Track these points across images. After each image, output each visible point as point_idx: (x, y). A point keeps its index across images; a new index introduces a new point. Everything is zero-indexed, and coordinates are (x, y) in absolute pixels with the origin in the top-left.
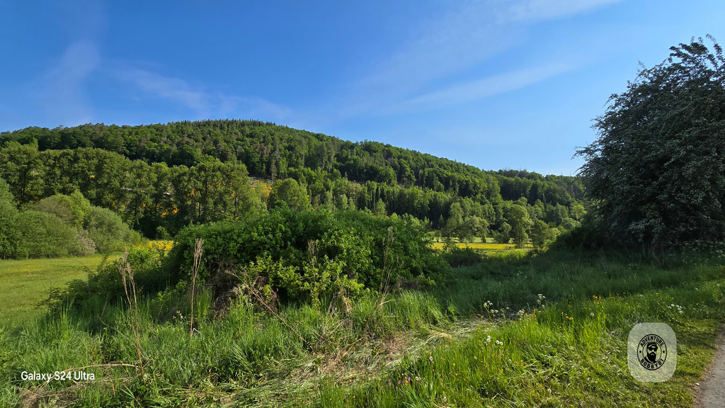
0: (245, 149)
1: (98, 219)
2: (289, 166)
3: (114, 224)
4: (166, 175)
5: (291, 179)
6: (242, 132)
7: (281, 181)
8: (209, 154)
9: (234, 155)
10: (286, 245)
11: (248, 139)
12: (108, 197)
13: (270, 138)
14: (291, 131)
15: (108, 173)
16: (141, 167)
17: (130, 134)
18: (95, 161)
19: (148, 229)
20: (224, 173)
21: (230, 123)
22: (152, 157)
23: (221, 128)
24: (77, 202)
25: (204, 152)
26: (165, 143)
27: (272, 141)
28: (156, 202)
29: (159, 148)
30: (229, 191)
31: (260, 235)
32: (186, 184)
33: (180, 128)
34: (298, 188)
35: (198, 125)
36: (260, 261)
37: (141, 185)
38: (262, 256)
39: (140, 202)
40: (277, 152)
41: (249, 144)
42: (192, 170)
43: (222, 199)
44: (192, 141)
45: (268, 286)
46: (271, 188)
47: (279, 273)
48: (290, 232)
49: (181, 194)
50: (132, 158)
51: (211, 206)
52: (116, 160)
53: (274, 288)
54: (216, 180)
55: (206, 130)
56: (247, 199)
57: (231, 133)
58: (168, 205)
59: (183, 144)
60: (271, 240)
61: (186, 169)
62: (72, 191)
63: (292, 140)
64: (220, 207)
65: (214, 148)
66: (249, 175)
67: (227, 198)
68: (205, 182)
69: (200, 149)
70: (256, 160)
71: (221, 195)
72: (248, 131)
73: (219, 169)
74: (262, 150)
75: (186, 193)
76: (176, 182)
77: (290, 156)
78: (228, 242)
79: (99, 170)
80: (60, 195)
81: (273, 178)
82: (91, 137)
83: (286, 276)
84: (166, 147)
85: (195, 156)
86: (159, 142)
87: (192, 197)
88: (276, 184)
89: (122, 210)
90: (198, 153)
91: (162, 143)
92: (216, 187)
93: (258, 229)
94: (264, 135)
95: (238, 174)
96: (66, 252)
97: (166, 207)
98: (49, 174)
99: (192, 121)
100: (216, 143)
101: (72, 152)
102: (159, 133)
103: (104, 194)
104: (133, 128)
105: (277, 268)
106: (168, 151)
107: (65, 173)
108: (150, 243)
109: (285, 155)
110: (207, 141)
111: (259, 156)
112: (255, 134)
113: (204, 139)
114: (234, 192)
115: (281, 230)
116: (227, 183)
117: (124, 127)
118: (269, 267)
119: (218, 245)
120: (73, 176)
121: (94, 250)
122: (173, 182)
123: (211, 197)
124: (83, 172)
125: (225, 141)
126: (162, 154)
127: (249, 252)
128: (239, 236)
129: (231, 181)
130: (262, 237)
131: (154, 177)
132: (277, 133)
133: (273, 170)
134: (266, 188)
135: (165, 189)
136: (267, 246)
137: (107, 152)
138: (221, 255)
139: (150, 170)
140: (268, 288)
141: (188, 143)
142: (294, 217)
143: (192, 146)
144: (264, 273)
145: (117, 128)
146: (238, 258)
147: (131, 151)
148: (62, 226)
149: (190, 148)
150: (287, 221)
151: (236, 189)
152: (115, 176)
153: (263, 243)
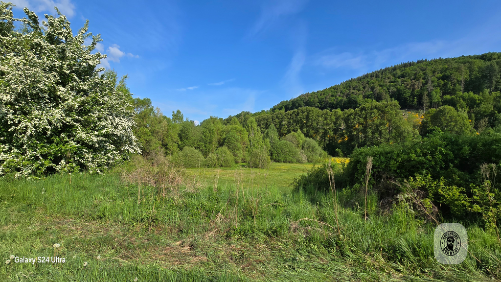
0: (397, 88)
1: (308, 144)
2: (443, 95)
3: (315, 147)
4: (340, 116)
5: (447, 107)
6: (394, 75)
7: (435, 109)
8: (368, 97)
9: (388, 95)
10: (447, 167)
11: (399, 80)
12: (312, 132)
13: (421, 73)
14: (446, 61)
15: (311, 119)
16: (327, 113)
17: (321, 95)
18: (306, 113)
19: (331, 150)
20: (380, 110)
21: (383, 72)
22: (332, 107)
23: (377, 77)
24: (299, 136)
25: (364, 97)
26: (339, 96)
27: (423, 76)
28: (335, 133)
29: (336, 100)
30: (384, 123)
31: (418, 156)
32: (352, 121)
33: (348, 85)
34: (456, 114)
35: (360, 79)
36: (419, 178)
37: (327, 124)
38: (421, 174)
39: (327, 134)
40: (429, 84)
41: (400, 83)
42: (356, 111)
43: (378, 129)
44: (356, 91)
45: (428, 200)
46: (423, 117)
47: (440, 190)
48: (452, 155)
49: (349, 127)
50: (322, 109)
51: (370, 135)
52: (315, 111)
53: (435, 203)
54: (373, 116)
55: (365, 81)
56: (399, 127)
57: (385, 79)
58: (342, 135)
59: (350, 94)
60: (430, 161)
61: (352, 111)
62: (297, 130)
63: (447, 69)
64: (377, 135)
65: (372, 92)
66: (401, 109)
67: (382, 128)
68: (365, 118)
69: (361, 96)
70: (408, 94)
71: (377, 126)
72: (399, 72)
73: (376, 108)
74: (414, 85)
75: (352, 127)
76: (346, 120)
77: (445, 85)
78: (389, 160)
79: (307, 118)
80: (293, 132)
81: (425, 108)
82: (304, 101)
83: (449, 195)
84: (340, 98)
85: (358, 101)
86: (336, 96)
87: (356, 129)
88: (429, 113)
89: (318, 139)
90: (360, 99)
91: (337, 97)
92: (373, 121)
93: (416, 151)
94: (414, 72)
95: (391, 109)
96: (296, 161)
97: (341, 137)
98: (289, 123)
99: (355, 78)
100: (372, 89)
101: (296, 110)
102: (336, 91)
103: (310, 131)
104: (322, 91)
105: (438, 186)
106: (341, 101)
107: (294, 121)
108: (333, 158)
109: (439, 85)
110: (366, 89)
111: (410, 91)
112: (406, 74)
113: (364, 88)
114: (388, 123)
115: (441, 152)
116: (382, 117)
117: (318, 92)
118: (428, 184)
119: (381, 162)
120: (297, 122)
121: (306, 161)
122: (344, 120)
123: (370, 128)
124: (301, 120)
125: (380, 86)
126: (337, 104)
127: (409, 169)
128: (398, 156)
129: (385, 115)
130: (420, 158)
131: (334, 118)
132: (429, 68)
133: (425, 101)
134: (418, 117)
135: (340, 125)
136: (426, 166)
137: (310, 108)
138: (383, 169)
139: (332, 114)
140: (428, 202)
141: (353, 93)
142: (456, 141)
143: (356, 94)
144: (423, 188)
145: (314, 93)
146: (397, 173)
147: (321, 105)
148: (294, 148)
149: (355, 96)
150: (448, 144)
151: (390, 121)
152: (315, 120)
153: (422, 164)
